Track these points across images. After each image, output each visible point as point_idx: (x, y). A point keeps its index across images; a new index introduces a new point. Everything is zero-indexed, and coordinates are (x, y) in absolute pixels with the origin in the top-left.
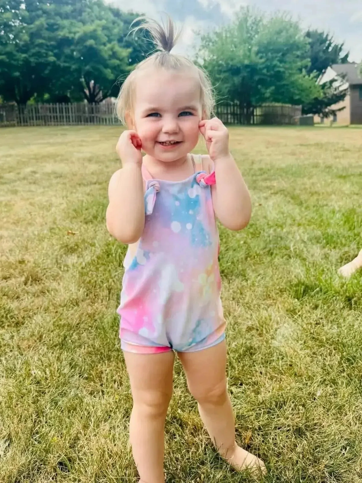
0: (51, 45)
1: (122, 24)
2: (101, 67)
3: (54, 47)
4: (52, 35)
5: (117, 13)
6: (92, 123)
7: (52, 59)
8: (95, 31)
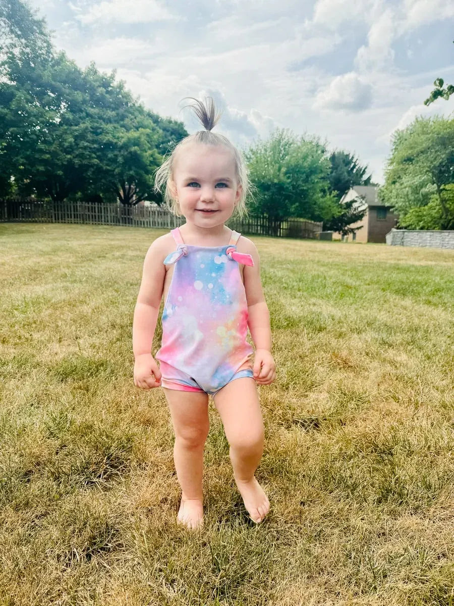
0: (95, 148)
1: (161, 131)
2: (142, 172)
3: (98, 150)
4: (96, 138)
5: (156, 120)
6: (130, 225)
7: (96, 161)
8: (139, 138)
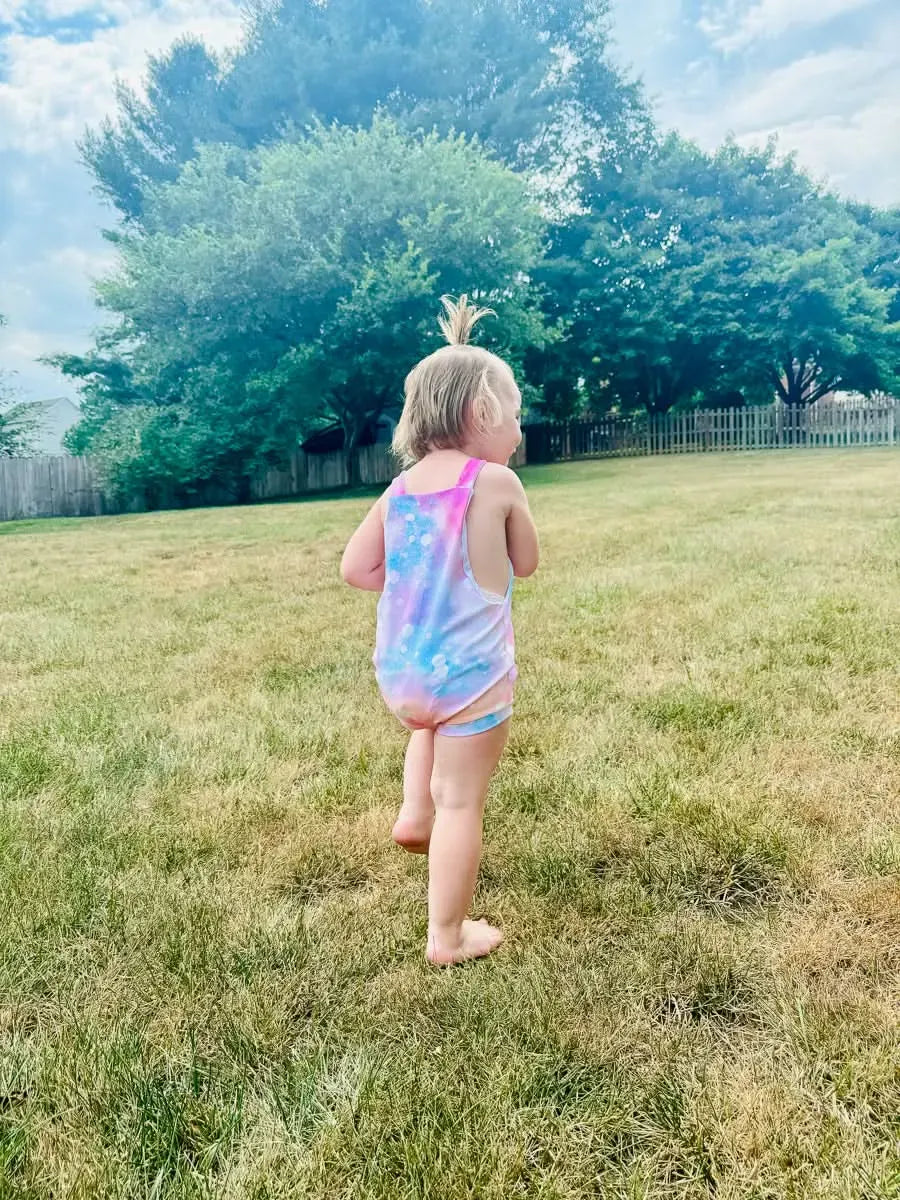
0: (732, 301)
1: (876, 238)
2: (832, 332)
3: (737, 304)
4: (734, 280)
5: (864, 216)
6: (801, 445)
8: (827, 260)
